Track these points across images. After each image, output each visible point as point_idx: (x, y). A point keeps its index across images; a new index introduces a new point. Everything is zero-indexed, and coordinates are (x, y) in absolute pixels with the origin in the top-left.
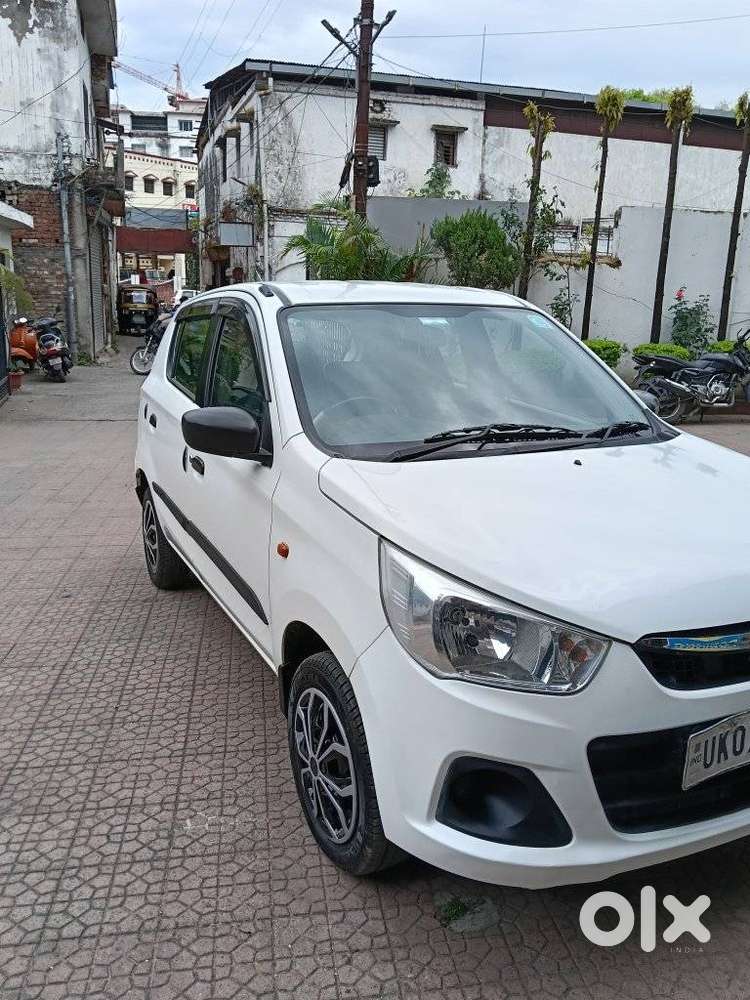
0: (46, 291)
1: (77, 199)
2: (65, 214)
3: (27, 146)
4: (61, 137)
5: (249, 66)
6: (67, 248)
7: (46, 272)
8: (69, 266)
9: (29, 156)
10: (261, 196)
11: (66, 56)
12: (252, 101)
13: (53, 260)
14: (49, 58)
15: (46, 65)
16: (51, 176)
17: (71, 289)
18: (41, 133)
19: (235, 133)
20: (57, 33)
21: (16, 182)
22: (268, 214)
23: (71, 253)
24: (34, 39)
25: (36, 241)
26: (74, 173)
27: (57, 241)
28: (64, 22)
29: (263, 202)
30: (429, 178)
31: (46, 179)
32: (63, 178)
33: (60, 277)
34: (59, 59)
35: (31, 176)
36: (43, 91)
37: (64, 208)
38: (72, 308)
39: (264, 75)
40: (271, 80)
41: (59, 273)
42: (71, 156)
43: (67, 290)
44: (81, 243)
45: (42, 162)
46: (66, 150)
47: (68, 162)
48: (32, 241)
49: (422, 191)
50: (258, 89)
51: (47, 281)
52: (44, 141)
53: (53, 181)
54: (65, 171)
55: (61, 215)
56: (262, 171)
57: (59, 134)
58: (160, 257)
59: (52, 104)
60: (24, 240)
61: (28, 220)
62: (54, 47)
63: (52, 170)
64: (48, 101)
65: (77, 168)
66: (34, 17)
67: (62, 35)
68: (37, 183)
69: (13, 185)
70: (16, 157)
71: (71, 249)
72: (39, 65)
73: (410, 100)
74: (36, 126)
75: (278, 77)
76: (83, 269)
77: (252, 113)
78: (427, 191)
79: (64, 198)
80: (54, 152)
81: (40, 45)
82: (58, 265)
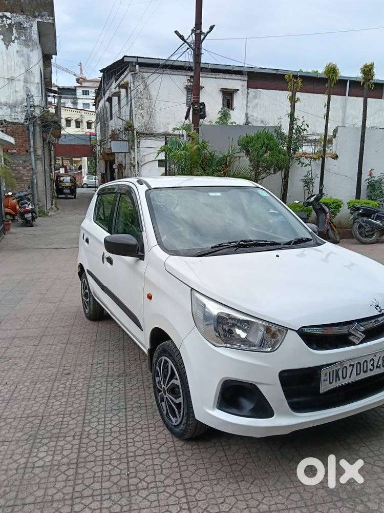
0: (21, 178)
1: (38, 129)
2: (31, 137)
3: (11, 101)
4: (29, 96)
5: (126, 60)
6: (33, 155)
7: (21, 168)
8: (34, 164)
9: (12, 107)
10: (133, 127)
11: (31, 54)
12: (127, 77)
13: (25, 161)
14: (23, 55)
15: (21, 59)
16: (24, 117)
17: (34, 177)
18: (18, 94)
19: (118, 94)
20: (27, 43)
21: (5, 120)
22: (137, 136)
23: (35, 157)
24: (15, 46)
25: (16, 151)
26: (36, 116)
27: (27, 151)
28: (31, 37)
29: (134, 129)
30: (219, 116)
31: (21, 118)
32: (30, 118)
33: (29, 170)
34: (28, 56)
35: (13, 117)
36: (19, 72)
37: (31, 134)
38: (35, 187)
39: (134, 64)
40: (137, 66)
41: (28, 168)
42: (34, 107)
43: (32, 177)
44: (40, 152)
45: (19, 110)
46: (32, 103)
47: (32, 109)
48: (13, 151)
49: (216, 122)
50: (131, 71)
51: (22, 172)
52: (20, 99)
53: (25, 120)
54: (32, 114)
55: (29, 137)
56: (134, 113)
57: (28, 95)
58: (73, 159)
59: (24, 79)
60: (9, 151)
61: (11, 140)
62: (25, 50)
63: (24, 114)
64: (22, 78)
65: (37, 113)
66: (15, 35)
67: (30, 44)
68: (16, 121)
69: (3, 122)
70: (5, 108)
71: (35, 155)
72: (18, 59)
73: (209, 76)
74: (16, 91)
75: (142, 65)
76: (41, 165)
77: (127, 84)
78: (219, 123)
79: (31, 128)
80: (25, 104)
81: (18, 49)
82: (27, 164)
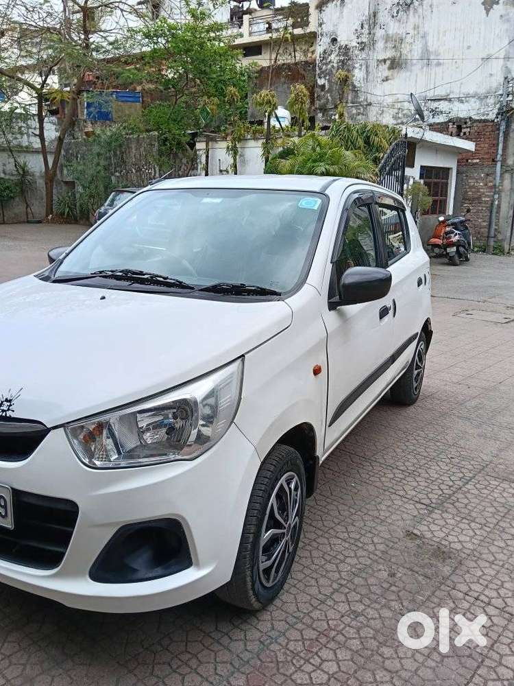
0: (479, 198)
2: (501, 139)
3: (482, 91)
4: (508, 80)
6: (499, 165)
7: (481, 184)
8: (498, 178)
9: (482, 98)
13: (488, 175)
14: (508, 20)
15: (505, 27)
16: (496, 111)
17: (496, 196)
18: (493, 79)
21: (470, 118)
23: (501, 168)
24: (499, 9)
25: (478, 161)
27: (492, 160)
32: (504, 111)
33: (491, 187)
35: (482, 112)
36: (500, 46)
37: (501, 134)
38: (495, 210)
41: (490, 184)
43: (493, 197)
44: (509, 161)
45: (491, 101)
46: (510, 89)
47: (510, 98)
48: (475, 161)
51: (482, 190)
52: (495, 85)
53: (497, 115)
54: (507, 105)
55: (498, 140)
57: (506, 78)
59: (506, 55)
60: (470, 161)
61: (469, 146)
63: (498, 106)
64: (502, 54)
68: (486, 117)
69: (468, 120)
70: (473, 100)
71: (501, 166)
72: (500, 28)
74: (491, 75)
76: (509, 180)
79: (503, 128)
80: (501, 92)
81: (503, 12)
82: (490, 178)
